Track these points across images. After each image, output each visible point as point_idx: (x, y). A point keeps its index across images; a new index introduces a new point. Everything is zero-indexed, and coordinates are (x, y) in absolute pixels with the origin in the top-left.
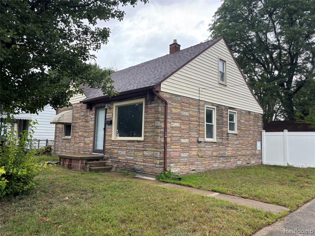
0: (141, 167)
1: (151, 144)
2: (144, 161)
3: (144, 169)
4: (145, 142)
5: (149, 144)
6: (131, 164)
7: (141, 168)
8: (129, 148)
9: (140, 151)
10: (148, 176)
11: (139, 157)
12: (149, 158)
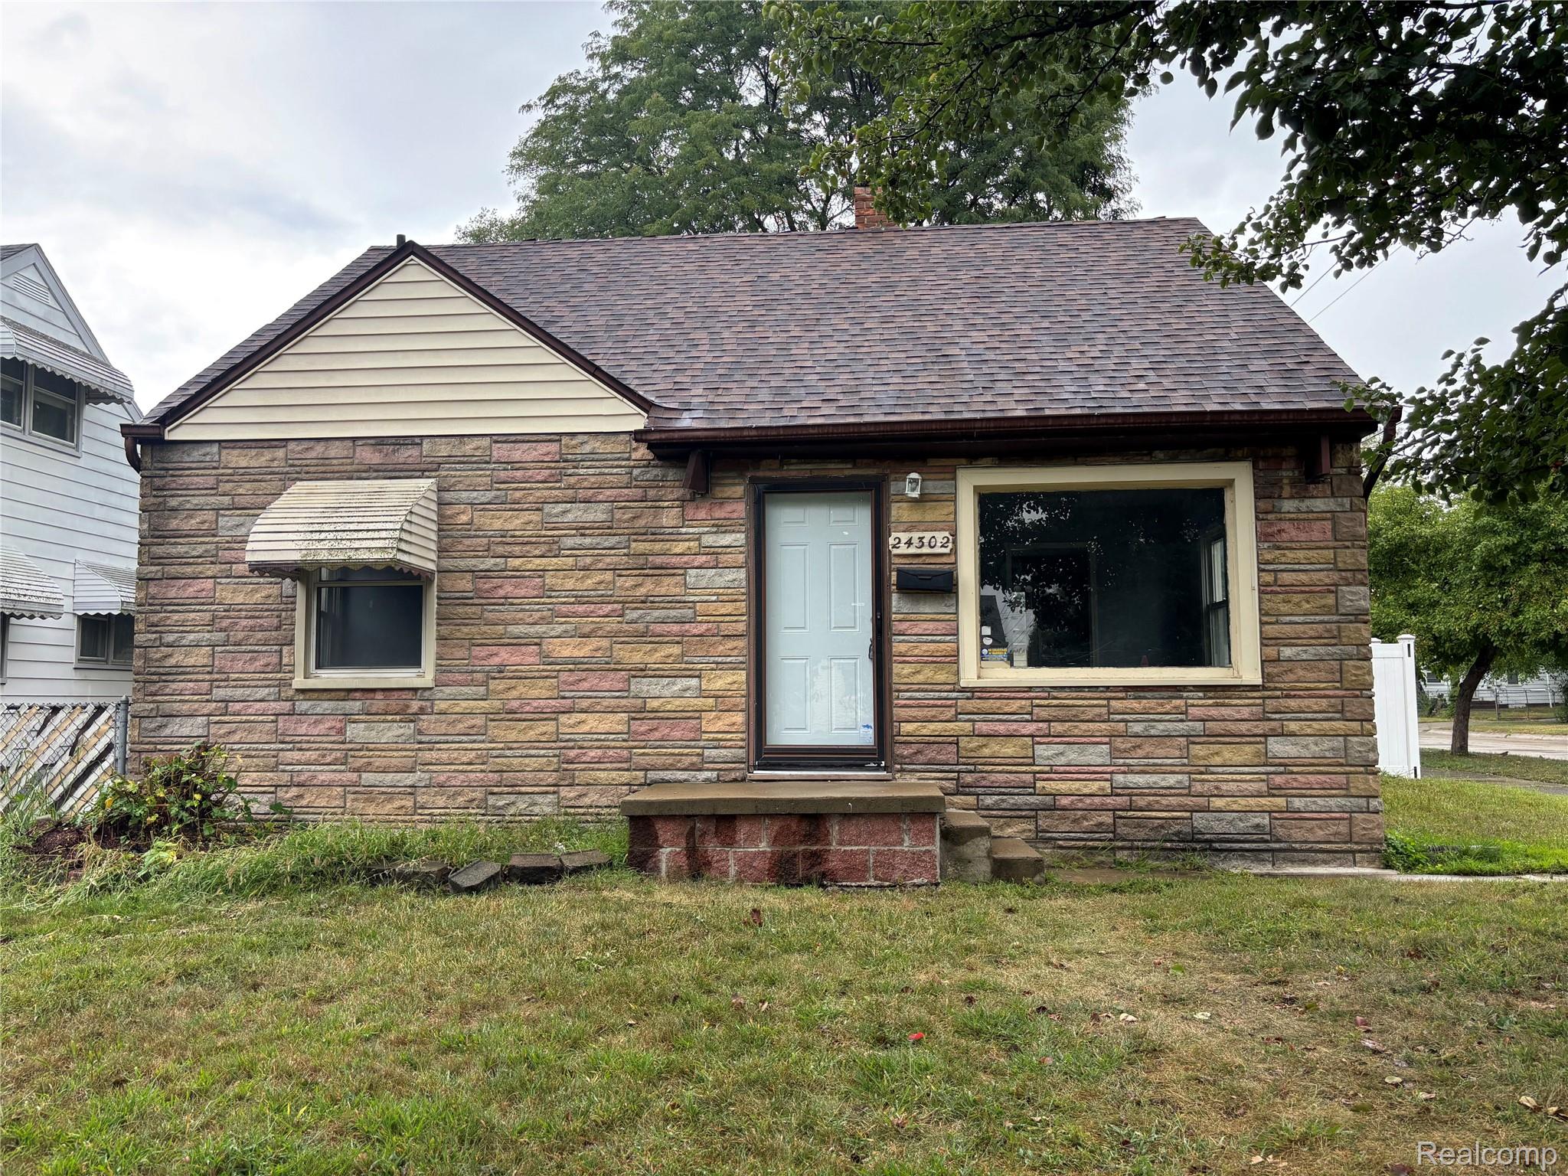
0: (1257, 821)
1: (1324, 702)
2: (1272, 791)
3: (1280, 832)
4: (1276, 689)
5: (1307, 702)
6: (1159, 814)
7: (1258, 826)
8: (1137, 728)
9: (1238, 740)
10: (1314, 863)
11: (1232, 769)
12: (1311, 769)
